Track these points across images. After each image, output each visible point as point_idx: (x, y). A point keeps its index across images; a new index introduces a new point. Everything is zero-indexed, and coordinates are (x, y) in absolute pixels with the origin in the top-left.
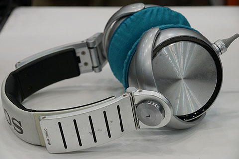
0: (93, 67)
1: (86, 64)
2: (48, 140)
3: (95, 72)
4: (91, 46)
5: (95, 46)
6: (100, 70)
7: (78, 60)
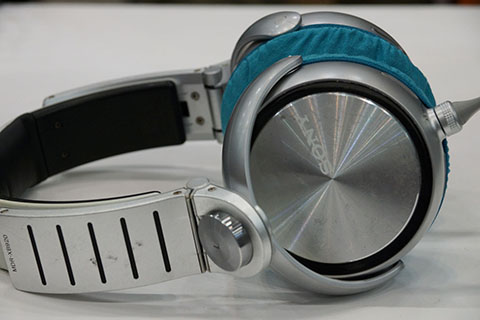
0: (215, 131)
1: (200, 121)
3: (219, 141)
5: (220, 84)
7: (184, 110)
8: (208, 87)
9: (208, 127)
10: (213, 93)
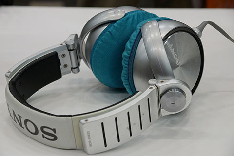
0: (72, 68)
1: (66, 66)
2: (90, 142)
3: (75, 73)
4: (71, 49)
5: (75, 48)
6: (79, 71)
7: (59, 62)
8: (69, 50)
9: (69, 68)
10: (72, 52)
